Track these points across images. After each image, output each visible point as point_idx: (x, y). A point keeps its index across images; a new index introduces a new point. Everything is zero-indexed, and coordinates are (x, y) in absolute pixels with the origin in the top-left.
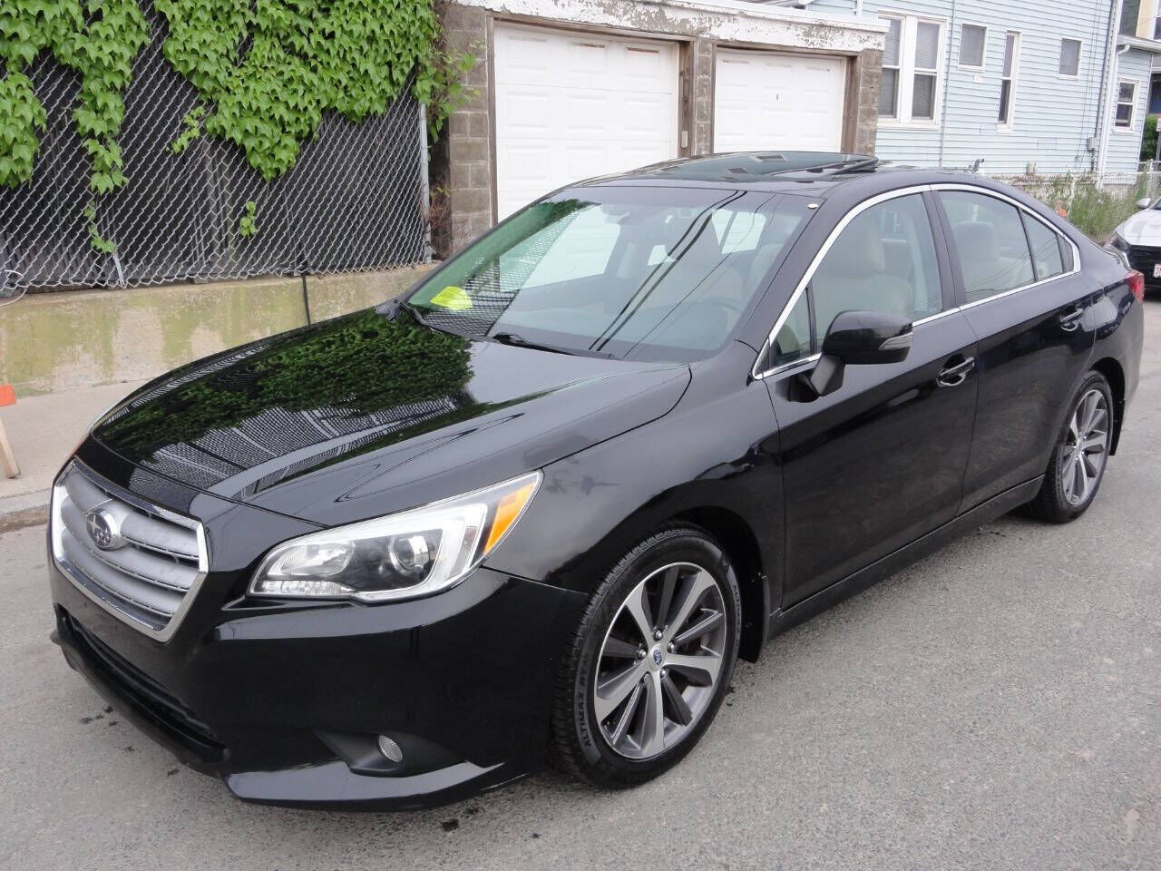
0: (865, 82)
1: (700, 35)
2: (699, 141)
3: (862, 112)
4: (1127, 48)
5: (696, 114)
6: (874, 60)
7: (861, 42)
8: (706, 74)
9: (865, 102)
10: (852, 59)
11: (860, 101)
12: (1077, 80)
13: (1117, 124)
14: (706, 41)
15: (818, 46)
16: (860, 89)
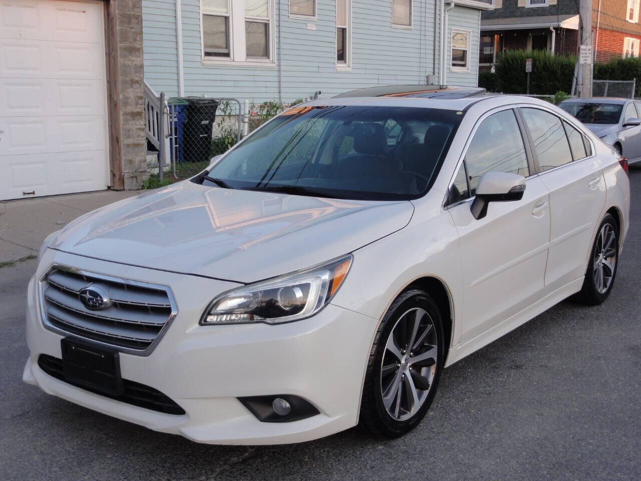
0: (122, 22)
4: (453, 5)
9: (124, 38)
12: (411, 30)
13: (454, 65)
16: (118, 28)
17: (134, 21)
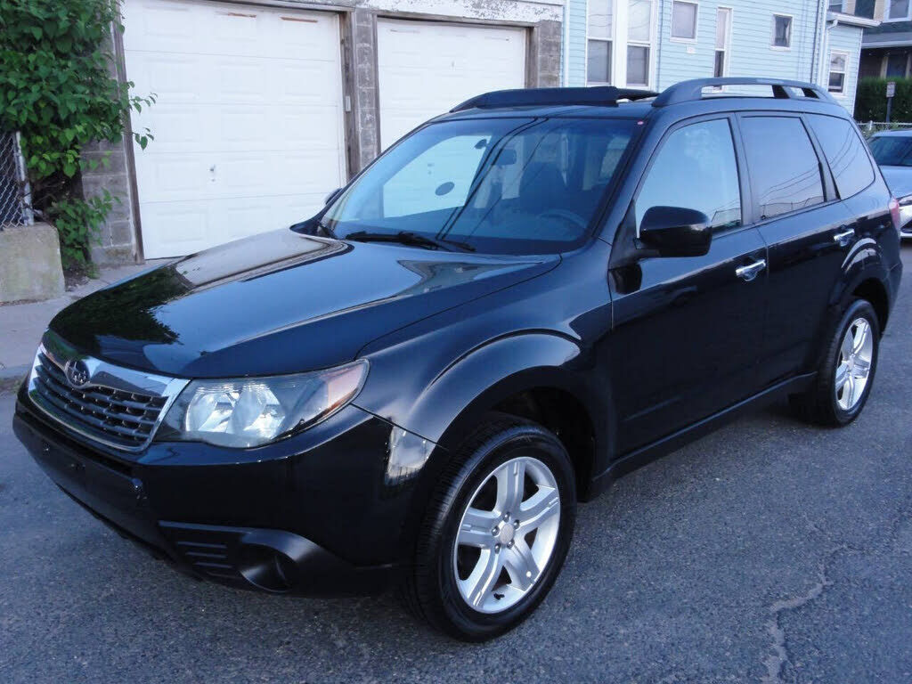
0: (544, 51)
1: (358, 6)
2: (363, 104)
3: (541, 78)
4: (836, 23)
5: (357, 79)
6: (552, 31)
7: (536, 13)
8: (366, 42)
9: (544, 68)
10: (530, 29)
11: (539, 68)
12: (789, 51)
13: (831, 91)
14: (364, 11)
15: (489, 17)
16: (539, 56)
17: (554, 48)
